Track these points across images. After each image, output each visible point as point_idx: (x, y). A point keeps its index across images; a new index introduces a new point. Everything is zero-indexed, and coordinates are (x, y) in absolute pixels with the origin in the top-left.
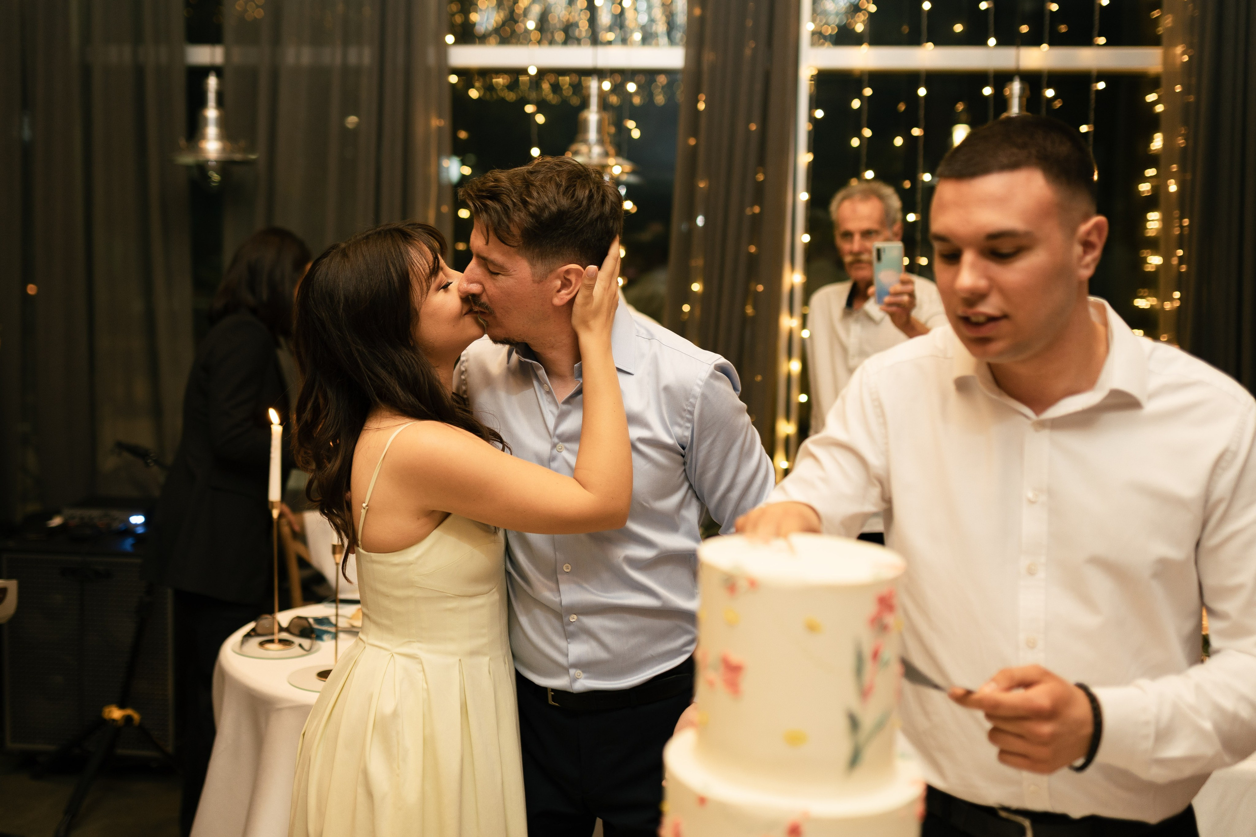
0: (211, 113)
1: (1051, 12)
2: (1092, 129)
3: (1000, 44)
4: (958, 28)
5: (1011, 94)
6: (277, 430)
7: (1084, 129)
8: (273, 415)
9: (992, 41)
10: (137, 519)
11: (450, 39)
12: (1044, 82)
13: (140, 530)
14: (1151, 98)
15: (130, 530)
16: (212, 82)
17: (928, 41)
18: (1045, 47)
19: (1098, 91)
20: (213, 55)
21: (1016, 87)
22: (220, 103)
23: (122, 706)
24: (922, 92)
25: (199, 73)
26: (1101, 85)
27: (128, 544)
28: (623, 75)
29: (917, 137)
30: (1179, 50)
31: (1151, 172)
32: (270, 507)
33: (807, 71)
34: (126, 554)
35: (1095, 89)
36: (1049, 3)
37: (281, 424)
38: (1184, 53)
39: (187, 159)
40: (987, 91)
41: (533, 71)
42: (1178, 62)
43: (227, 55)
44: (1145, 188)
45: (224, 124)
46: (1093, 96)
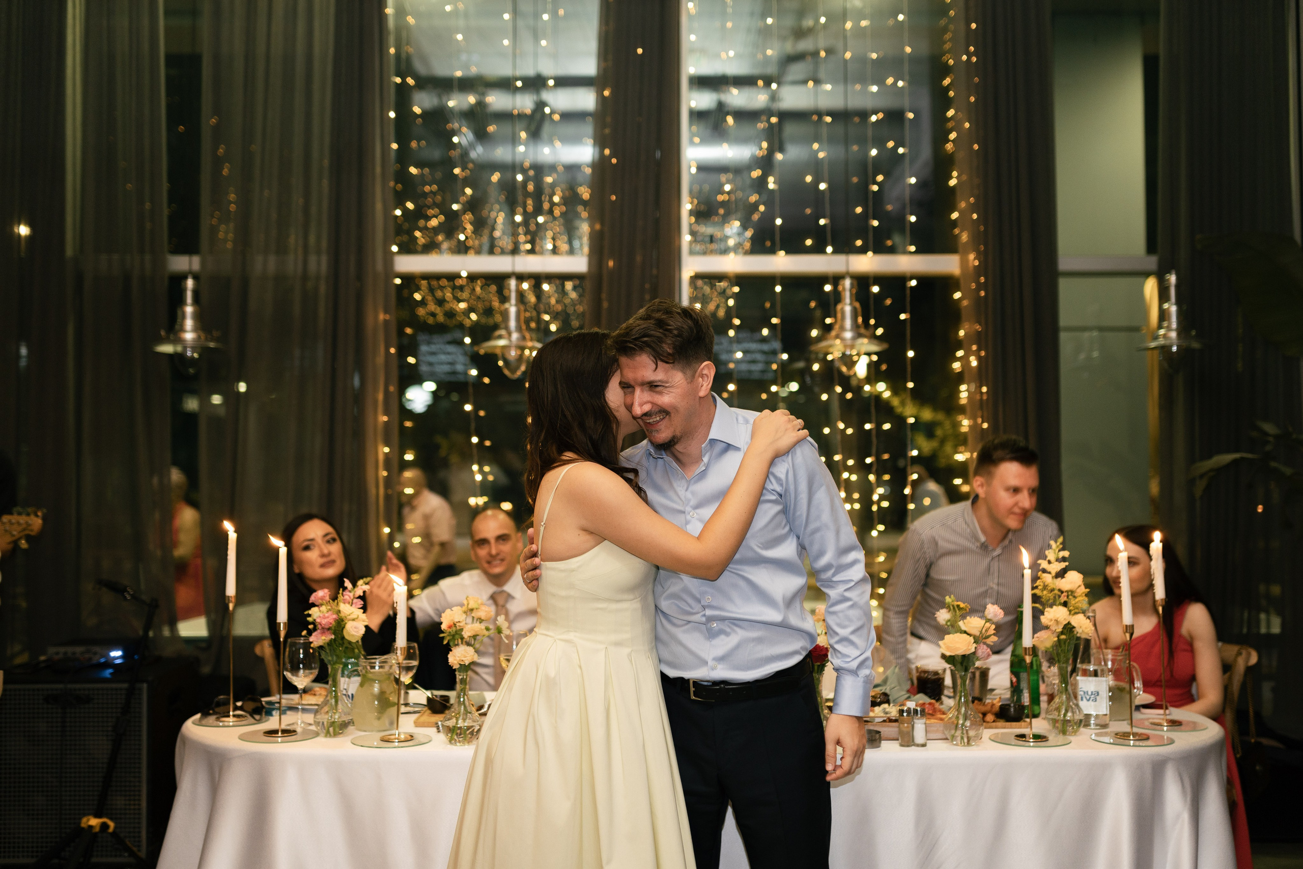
0: (189, 310)
1: (874, 227)
2: (909, 317)
3: (835, 252)
4: (809, 242)
5: (844, 289)
6: (233, 536)
7: (903, 316)
8: (228, 526)
9: (829, 249)
10: (116, 654)
11: (395, 248)
12: (871, 281)
13: (118, 661)
14: (957, 295)
15: (109, 664)
16: (190, 283)
17: (780, 250)
18: (870, 254)
19: (911, 287)
20: (190, 263)
21: (847, 283)
22: (197, 300)
23: (97, 816)
24: (778, 289)
25: (178, 280)
26: (914, 283)
27: (108, 673)
28: (537, 279)
29: (776, 324)
30: (972, 256)
31: (960, 353)
32: (227, 602)
33: (687, 273)
34: (105, 680)
35: (909, 286)
36: (871, 220)
37: (235, 532)
38: (975, 259)
39: (167, 348)
40: (828, 288)
41: (464, 274)
42: (971, 265)
43: (203, 264)
44: (957, 366)
45: (198, 317)
46: (908, 292)
